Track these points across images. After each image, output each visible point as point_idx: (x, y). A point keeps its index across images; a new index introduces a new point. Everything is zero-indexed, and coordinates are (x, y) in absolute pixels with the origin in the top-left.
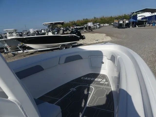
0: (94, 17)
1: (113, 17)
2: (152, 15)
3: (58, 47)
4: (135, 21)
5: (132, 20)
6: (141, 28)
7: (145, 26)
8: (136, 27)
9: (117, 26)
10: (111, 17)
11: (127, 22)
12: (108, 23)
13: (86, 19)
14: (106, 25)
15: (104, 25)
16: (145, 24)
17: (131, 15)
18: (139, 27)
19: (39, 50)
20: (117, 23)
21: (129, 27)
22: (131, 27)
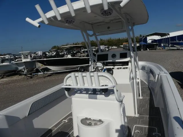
0: (101, 39)
1: (121, 39)
2: (162, 38)
3: (77, 69)
4: (145, 44)
5: (143, 43)
6: (152, 51)
7: (156, 49)
8: (147, 50)
9: (128, 49)
10: (119, 40)
11: (138, 45)
12: (116, 45)
13: (92, 41)
14: (114, 47)
15: (112, 47)
16: (156, 47)
17: (142, 39)
18: (150, 50)
19: (58, 72)
20: (127, 46)
21: (140, 50)
22: (142, 50)
